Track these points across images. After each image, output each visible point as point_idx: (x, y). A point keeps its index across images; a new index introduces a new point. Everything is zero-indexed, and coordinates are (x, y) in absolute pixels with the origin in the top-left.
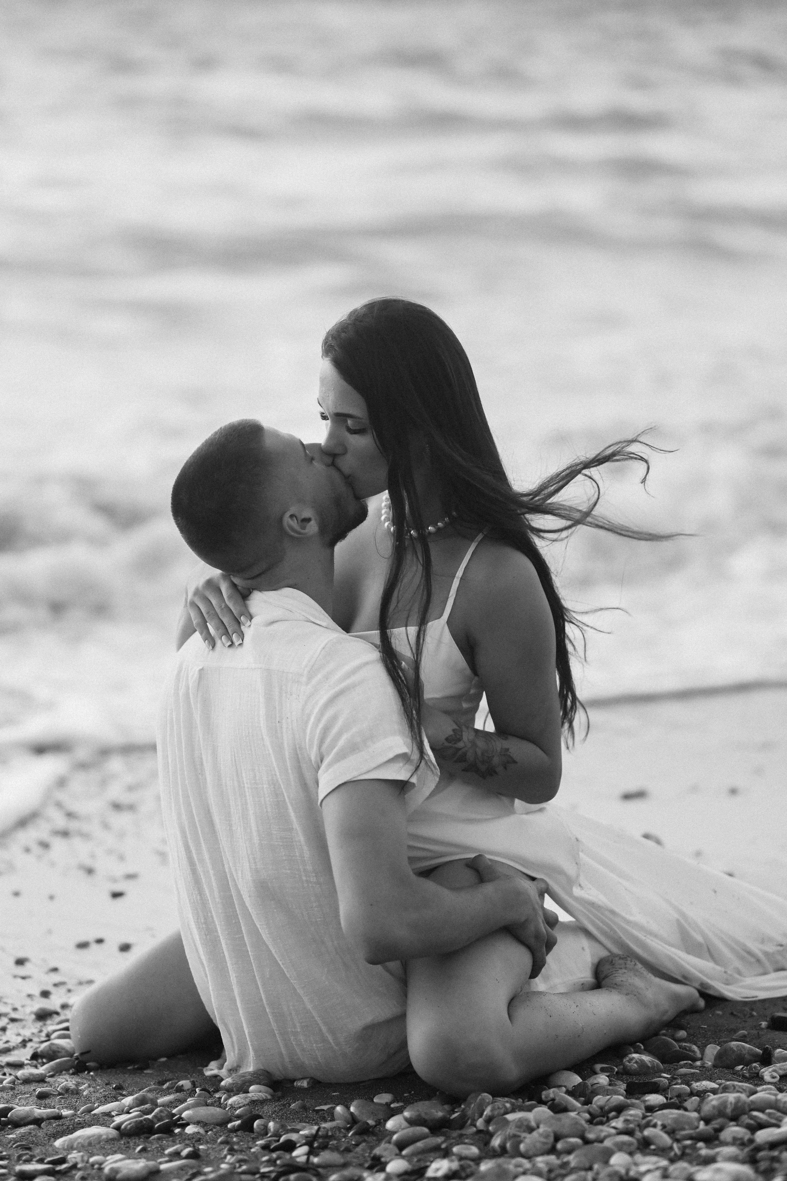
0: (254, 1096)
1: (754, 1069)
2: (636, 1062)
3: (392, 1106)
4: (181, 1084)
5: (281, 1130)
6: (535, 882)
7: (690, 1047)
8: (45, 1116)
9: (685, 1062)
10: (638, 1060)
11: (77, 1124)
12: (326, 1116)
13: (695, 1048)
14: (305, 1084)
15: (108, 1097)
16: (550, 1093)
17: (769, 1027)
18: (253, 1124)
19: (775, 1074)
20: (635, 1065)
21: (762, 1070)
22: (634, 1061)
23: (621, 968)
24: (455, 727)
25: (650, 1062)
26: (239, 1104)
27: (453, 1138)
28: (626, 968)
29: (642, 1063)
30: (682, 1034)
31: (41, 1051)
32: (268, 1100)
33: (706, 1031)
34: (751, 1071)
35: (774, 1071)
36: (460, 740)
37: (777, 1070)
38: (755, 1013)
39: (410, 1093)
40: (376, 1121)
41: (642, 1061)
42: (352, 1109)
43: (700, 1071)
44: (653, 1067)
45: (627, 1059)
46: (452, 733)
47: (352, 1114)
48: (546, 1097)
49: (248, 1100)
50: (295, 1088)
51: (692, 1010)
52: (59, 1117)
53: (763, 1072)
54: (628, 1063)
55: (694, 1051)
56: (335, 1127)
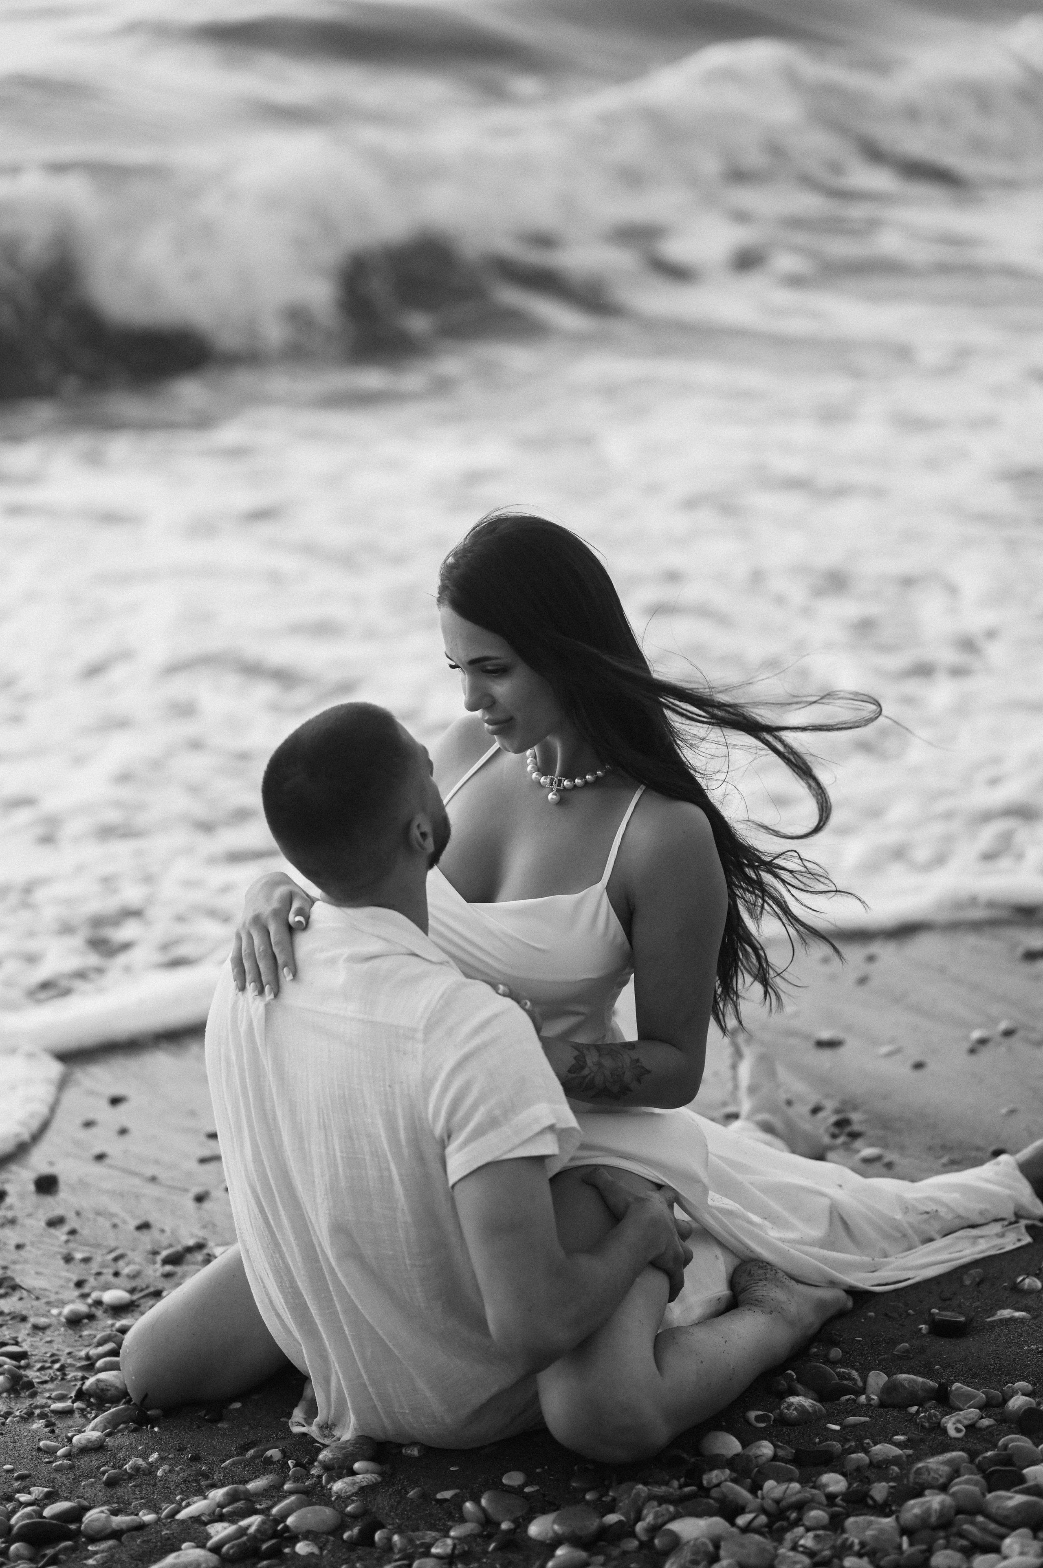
0: (363, 1480)
1: (934, 1419)
2: (796, 1409)
3: (527, 1490)
4: (269, 1455)
5: (409, 1547)
6: (662, 1192)
7: (849, 1374)
8: (124, 1526)
9: (848, 1397)
10: (797, 1406)
11: (166, 1540)
12: (452, 1511)
13: (855, 1374)
14: (416, 1452)
15: (189, 1482)
16: (712, 1478)
17: (930, 1332)
18: (374, 1537)
19: (960, 1426)
20: (795, 1412)
21: (944, 1420)
22: (793, 1408)
23: (761, 1280)
24: (576, 1053)
25: (811, 1406)
26: (347, 1492)
27: (615, 1559)
28: (766, 1279)
29: (802, 1409)
30: (836, 1353)
31: (87, 1390)
32: (378, 1483)
33: (862, 1346)
34: (931, 1421)
35: (959, 1421)
36: (583, 1068)
37: (962, 1420)
38: (911, 1311)
39: (543, 1468)
40: (513, 1521)
41: (802, 1406)
42: (483, 1502)
43: (870, 1417)
44: (815, 1411)
45: (785, 1405)
46: (574, 1062)
47: (483, 1510)
48: (708, 1483)
49: (356, 1488)
50: (404, 1456)
51: (841, 1314)
52: (141, 1527)
53: (946, 1423)
54: (786, 1411)
55: (854, 1379)
56: (469, 1536)
